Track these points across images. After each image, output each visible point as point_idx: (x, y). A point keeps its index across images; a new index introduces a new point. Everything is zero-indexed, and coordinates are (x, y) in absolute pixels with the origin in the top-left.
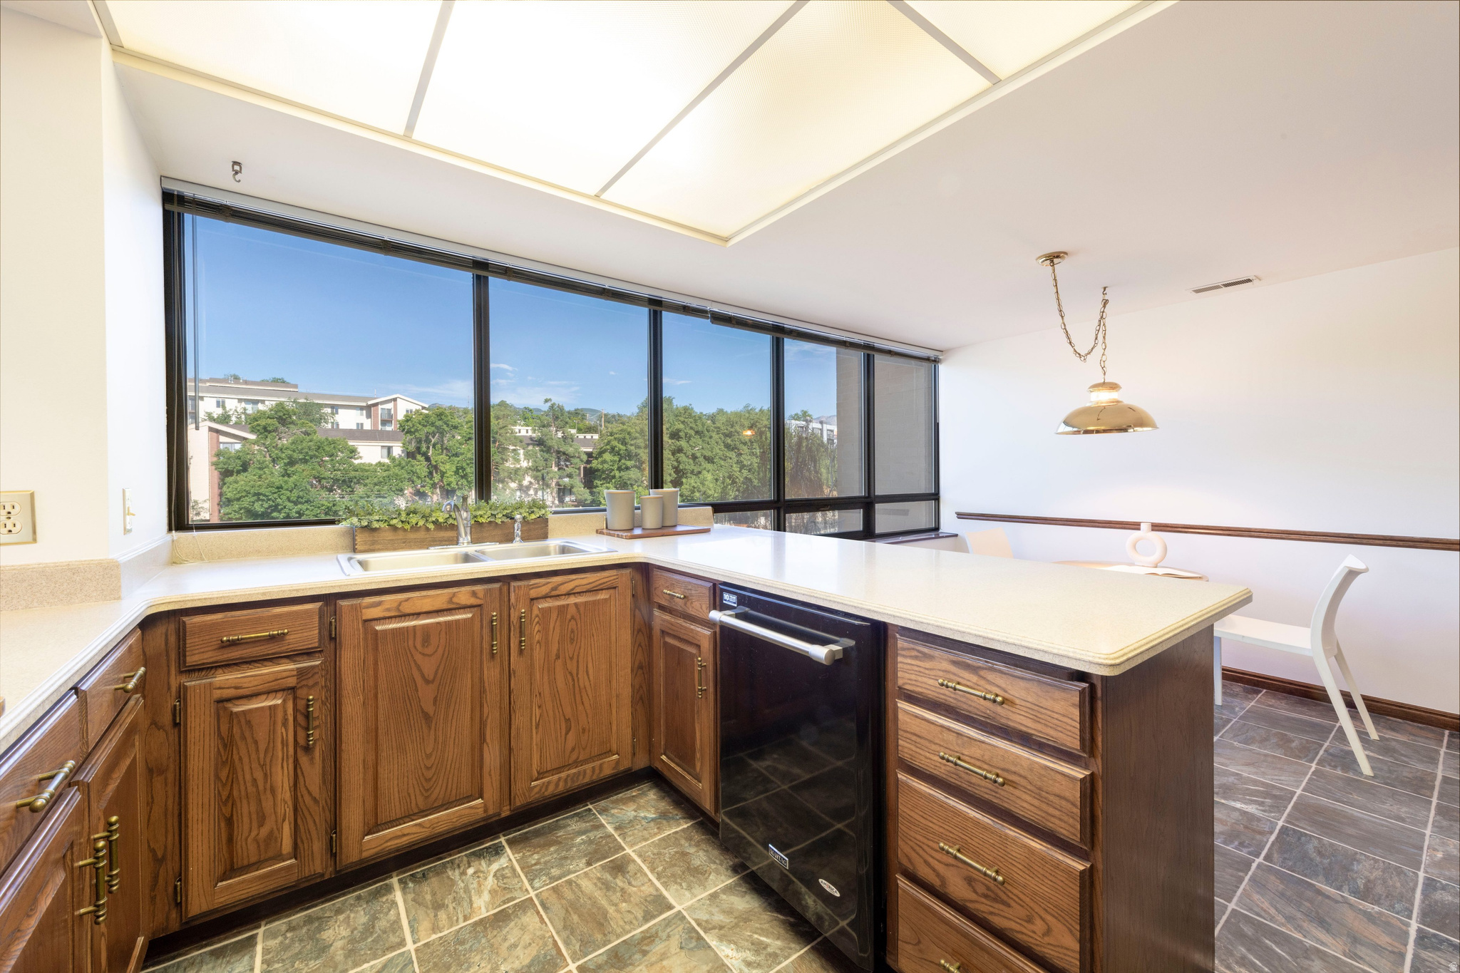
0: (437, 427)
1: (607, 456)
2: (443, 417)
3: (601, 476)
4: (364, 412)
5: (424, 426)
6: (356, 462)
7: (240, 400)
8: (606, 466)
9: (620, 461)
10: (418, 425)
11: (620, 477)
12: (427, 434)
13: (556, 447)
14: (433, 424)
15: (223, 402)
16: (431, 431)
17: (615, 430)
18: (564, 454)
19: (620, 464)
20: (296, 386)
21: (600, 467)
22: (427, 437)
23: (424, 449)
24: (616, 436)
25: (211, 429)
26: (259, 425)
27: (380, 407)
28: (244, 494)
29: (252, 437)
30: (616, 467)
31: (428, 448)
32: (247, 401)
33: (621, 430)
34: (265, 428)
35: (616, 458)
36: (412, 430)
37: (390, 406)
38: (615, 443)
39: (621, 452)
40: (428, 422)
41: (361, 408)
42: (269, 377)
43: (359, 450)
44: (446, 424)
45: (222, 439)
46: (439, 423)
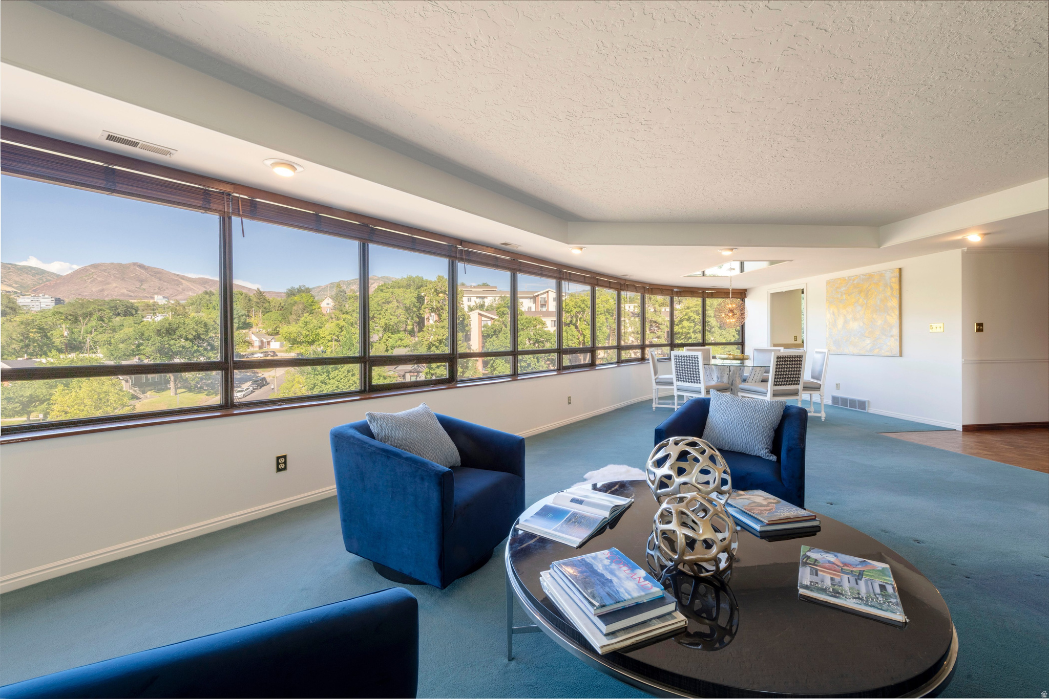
0: (582, 309)
1: (685, 323)
2: (585, 302)
3: (680, 337)
4: (532, 300)
5: (575, 308)
6: (546, 329)
7: (477, 297)
8: (684, 330)
9: (695, 327)
10: (572, 308)
11: (695, 338)
12: (577, 312)
13: (650, 318)
14: (579, 307)
15: (471, 299)
16: (578, 311)
17: (691, 305)
18: (655, 322)
19: (695, 328)
20: (496, 287)
21: (680, 331)
22: (576, 314)
23: (574, 322)
24: (692, 309)
25: (479, 314)
26: (500, 311)
27: (540, 296)
28: (500, 347)
29: (496, 317)
30: (692, 330)
31: (577, 321)
32: (479, 297)
33: (696, 305)
34: (503, 312)
35: (692, 325)
36: (569, 310)
37: (545, 296)
38: (691, 314)
39: (696, 320)
40: (577, 305)
41: (530, 298)
42: (480, 283)
43: (547, 323)
44: (586, 306)
45: (483, 319)
46: (583, 306)
